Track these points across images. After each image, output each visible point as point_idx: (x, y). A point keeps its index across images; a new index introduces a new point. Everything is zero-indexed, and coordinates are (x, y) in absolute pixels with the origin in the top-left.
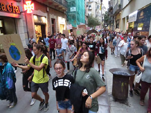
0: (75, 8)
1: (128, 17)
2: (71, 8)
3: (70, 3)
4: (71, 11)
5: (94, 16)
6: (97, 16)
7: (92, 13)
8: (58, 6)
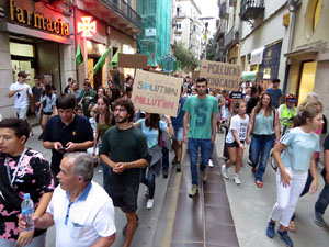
0: (154, 30)
1: (249, 55)
2: (147, 30)
3: (145, 19)
4: (147, 35)
5: (186, 47)
6: (191, 46)
7: (183, 40)
8: (125, 25)
